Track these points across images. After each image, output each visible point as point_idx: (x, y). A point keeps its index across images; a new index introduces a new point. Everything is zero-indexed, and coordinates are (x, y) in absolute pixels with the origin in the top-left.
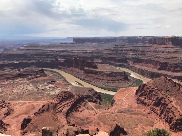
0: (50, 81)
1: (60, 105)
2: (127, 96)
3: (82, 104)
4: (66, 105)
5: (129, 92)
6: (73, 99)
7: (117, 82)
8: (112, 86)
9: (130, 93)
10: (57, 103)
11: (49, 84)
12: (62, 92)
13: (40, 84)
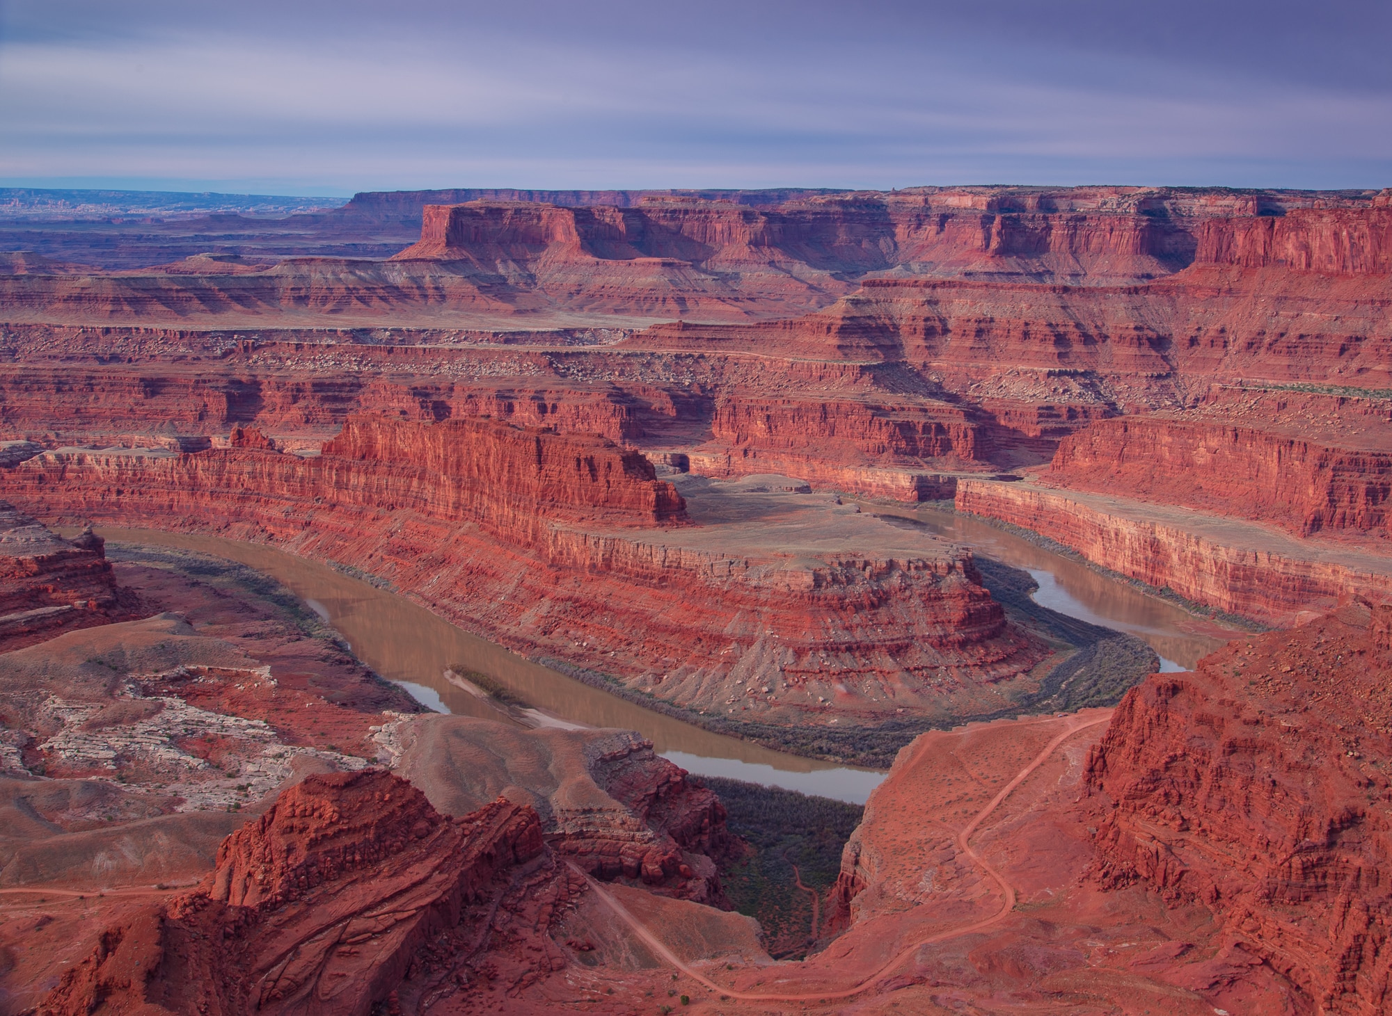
0: (180, 670)
1: (294, 920)
2: (1001, 812)
3: (530, 908)
4: (357, 924)
5: (1020, 763)
6: (434, 861)
7: (888, 663)
8: (843, 712)
9: (1025, 772)
10: (263, 906)
11: (167, 700)
12: (312, 785)
13: (69, 698)
